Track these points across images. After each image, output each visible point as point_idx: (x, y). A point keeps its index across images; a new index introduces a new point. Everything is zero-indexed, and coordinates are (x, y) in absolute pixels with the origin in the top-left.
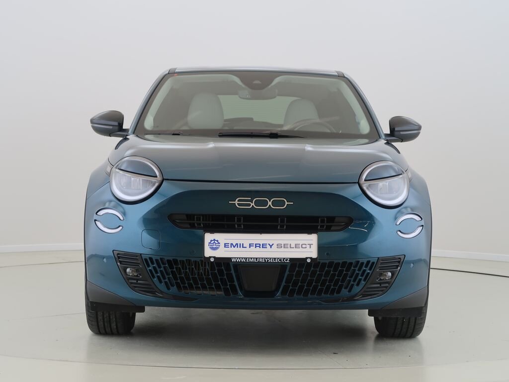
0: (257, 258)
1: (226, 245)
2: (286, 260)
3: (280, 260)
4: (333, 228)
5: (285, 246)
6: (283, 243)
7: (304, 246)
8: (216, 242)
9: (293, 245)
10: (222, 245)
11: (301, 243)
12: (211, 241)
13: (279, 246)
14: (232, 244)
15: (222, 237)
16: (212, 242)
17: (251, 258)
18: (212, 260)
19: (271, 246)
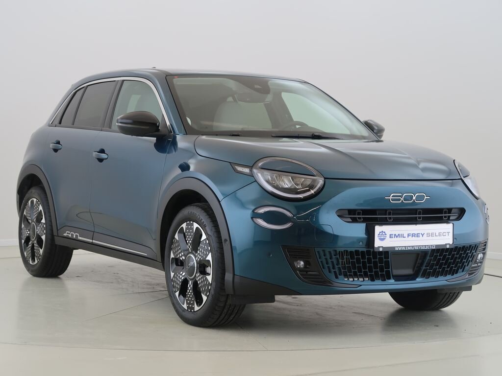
0: (413, 246)
1: (391, 236)
2: (433, 247)
3: (429, 247)
4: (451, 218)
5: (432, 235)
6: (430, 232)
7: (444, 234)
8: (384, 234)
9: (437, 234)
10: (388, 236)
11: (442, 231)
12: (380, 232)
13: (428, 235)
14: (395, 235)
15: (388, 229)
16: (381, 234)
17: (409, 246)
18: (381, 249)
19: (423, 235)
